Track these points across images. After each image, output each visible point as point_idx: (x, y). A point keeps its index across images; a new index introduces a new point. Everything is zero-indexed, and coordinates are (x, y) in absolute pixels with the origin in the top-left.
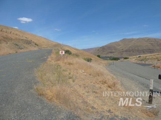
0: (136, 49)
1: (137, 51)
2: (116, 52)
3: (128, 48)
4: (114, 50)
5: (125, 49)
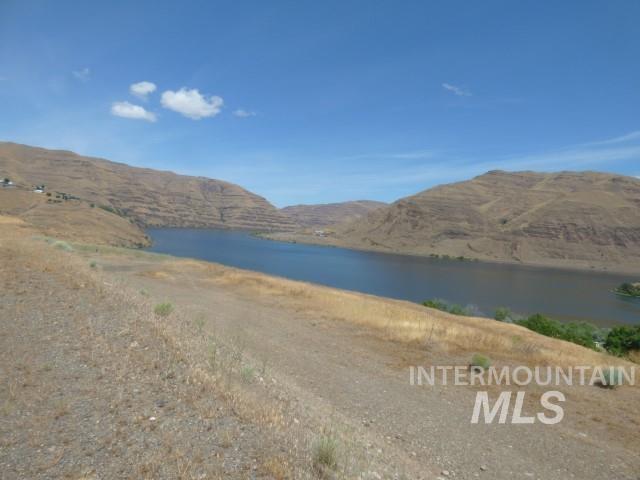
0: (580, 223)
1: (587, 234)
2: (479, 234)
3: (532, 214)
4: (464, 224)
5: (525, 221)
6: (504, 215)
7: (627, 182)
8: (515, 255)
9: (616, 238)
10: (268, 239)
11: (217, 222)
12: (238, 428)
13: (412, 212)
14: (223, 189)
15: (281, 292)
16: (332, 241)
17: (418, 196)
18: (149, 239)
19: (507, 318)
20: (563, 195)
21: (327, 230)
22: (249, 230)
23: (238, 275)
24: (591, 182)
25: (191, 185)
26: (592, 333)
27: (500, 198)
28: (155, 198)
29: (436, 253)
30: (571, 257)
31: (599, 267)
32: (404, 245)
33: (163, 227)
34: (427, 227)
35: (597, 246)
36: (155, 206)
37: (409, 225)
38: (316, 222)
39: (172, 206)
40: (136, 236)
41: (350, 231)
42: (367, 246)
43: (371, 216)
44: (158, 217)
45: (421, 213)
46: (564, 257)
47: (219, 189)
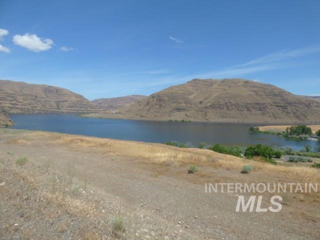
0: (233, 102)
1: (236, 106)
2: (190, 109)
3: (212, 99)
4: (183, 105)
5: (209, 102)
6: (200, 100)
7: (250, 83)
8: (206, 118)
9: (247, 108)
10: (86, 117)
11: (55, 110)
12: (69, 220)
13: (159, 100)
14: (57, 91)
15: (95, 145)
16: (121, 116)
17: (162, 91)
18: (12, 121)
19: (204, 147)
20: (225, 90)
21: (117, 111)
22: (74, 113)
23: (69, 138)
24: (236, 83)
25: (37, 89)
26: (240, 150)
27: (198, 92)
28: (14, 98)
29: (171, 119)
30: (230, 118)
31: (241, 121)
32: (156, 116)
33: (20, 114)
34: (167, 107)
35: (240, 112)
36: (14, 102)
37: (158, 106)
38: (111, 107)
39: (25, 102)
40: (4, 121)
41: (129, 111)
42: (138, 118)
43: (139, 103)
44: (17, 108)
45: (163, 100)
46: (226, 118)
47: (55, 91)
